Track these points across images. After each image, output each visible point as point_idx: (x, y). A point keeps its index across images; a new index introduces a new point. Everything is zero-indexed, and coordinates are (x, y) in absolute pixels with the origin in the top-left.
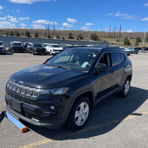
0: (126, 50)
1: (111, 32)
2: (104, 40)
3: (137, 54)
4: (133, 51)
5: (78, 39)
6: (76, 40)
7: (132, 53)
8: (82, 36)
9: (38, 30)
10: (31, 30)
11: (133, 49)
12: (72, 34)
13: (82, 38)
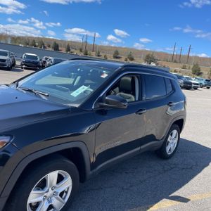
0: (193, 82)
1: (175, 54)
2: (163, 65)
3: (208, 88)
4: (204, 84)
5: (126, 60)
6: (123, 61)
7: (202, 86)
8: (133, 56)
9: (71, 42)
10: (62, 41)
11: (204, 80)
12: (119, 52)
13: (132, 59)
